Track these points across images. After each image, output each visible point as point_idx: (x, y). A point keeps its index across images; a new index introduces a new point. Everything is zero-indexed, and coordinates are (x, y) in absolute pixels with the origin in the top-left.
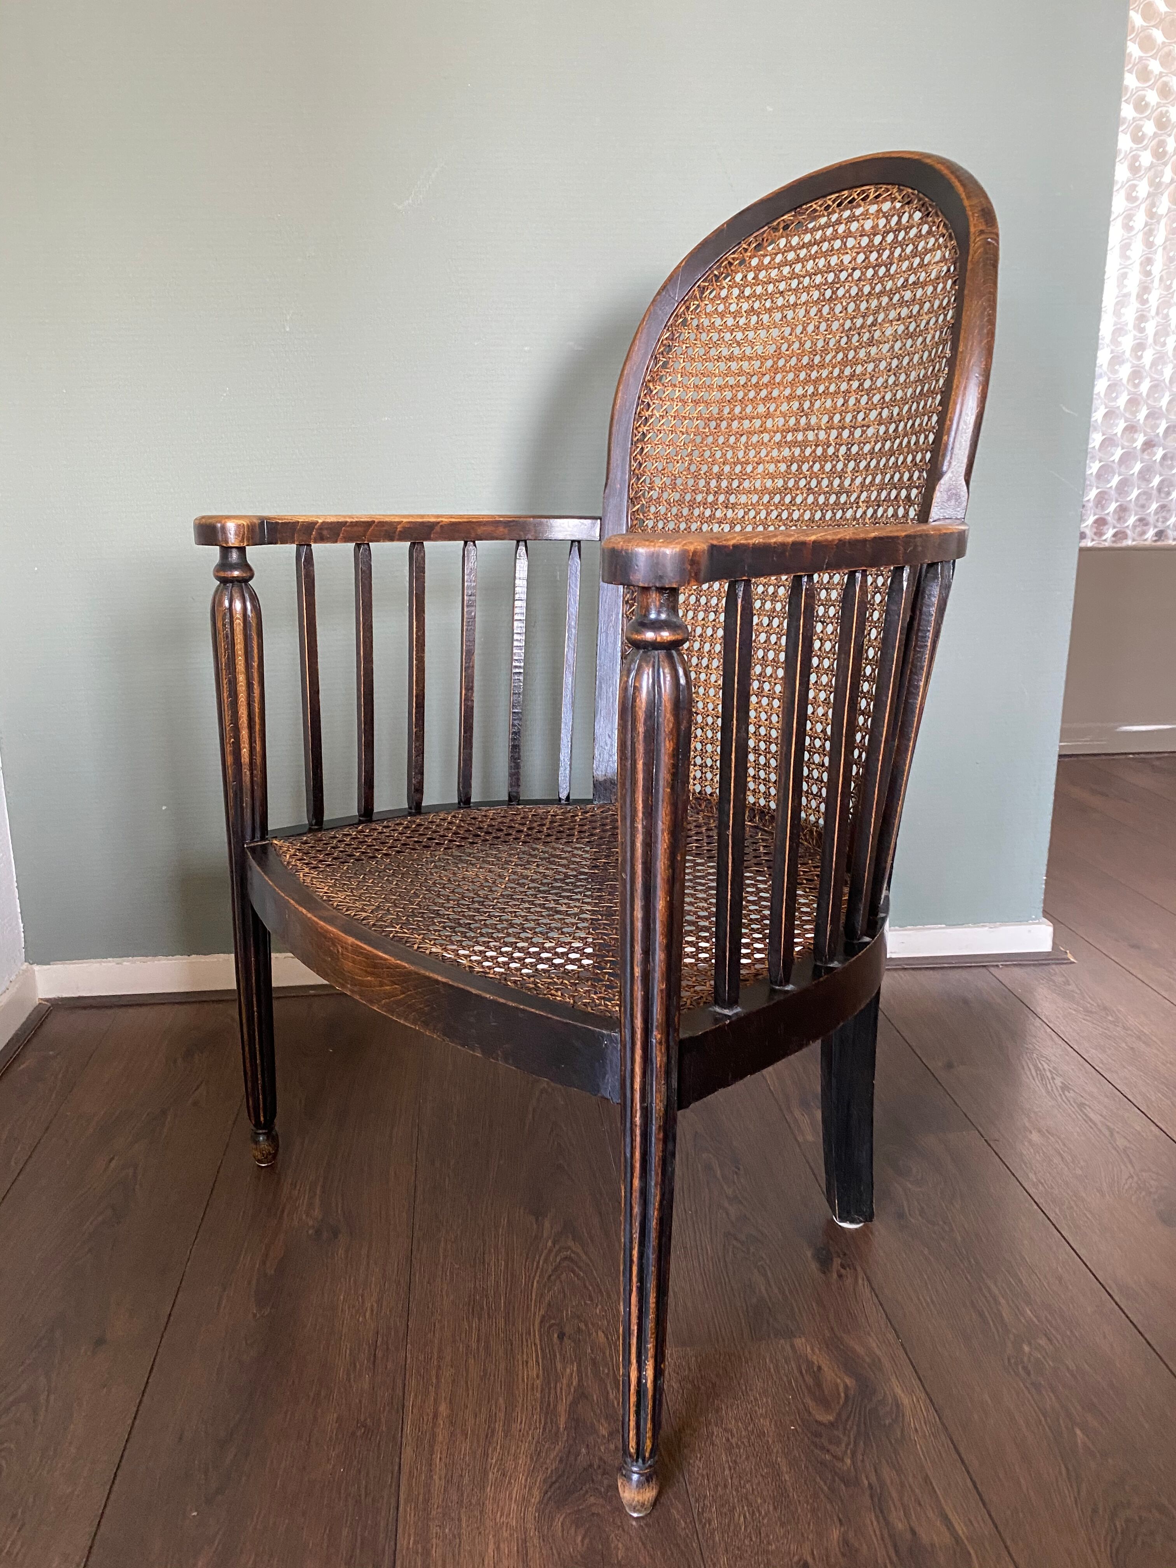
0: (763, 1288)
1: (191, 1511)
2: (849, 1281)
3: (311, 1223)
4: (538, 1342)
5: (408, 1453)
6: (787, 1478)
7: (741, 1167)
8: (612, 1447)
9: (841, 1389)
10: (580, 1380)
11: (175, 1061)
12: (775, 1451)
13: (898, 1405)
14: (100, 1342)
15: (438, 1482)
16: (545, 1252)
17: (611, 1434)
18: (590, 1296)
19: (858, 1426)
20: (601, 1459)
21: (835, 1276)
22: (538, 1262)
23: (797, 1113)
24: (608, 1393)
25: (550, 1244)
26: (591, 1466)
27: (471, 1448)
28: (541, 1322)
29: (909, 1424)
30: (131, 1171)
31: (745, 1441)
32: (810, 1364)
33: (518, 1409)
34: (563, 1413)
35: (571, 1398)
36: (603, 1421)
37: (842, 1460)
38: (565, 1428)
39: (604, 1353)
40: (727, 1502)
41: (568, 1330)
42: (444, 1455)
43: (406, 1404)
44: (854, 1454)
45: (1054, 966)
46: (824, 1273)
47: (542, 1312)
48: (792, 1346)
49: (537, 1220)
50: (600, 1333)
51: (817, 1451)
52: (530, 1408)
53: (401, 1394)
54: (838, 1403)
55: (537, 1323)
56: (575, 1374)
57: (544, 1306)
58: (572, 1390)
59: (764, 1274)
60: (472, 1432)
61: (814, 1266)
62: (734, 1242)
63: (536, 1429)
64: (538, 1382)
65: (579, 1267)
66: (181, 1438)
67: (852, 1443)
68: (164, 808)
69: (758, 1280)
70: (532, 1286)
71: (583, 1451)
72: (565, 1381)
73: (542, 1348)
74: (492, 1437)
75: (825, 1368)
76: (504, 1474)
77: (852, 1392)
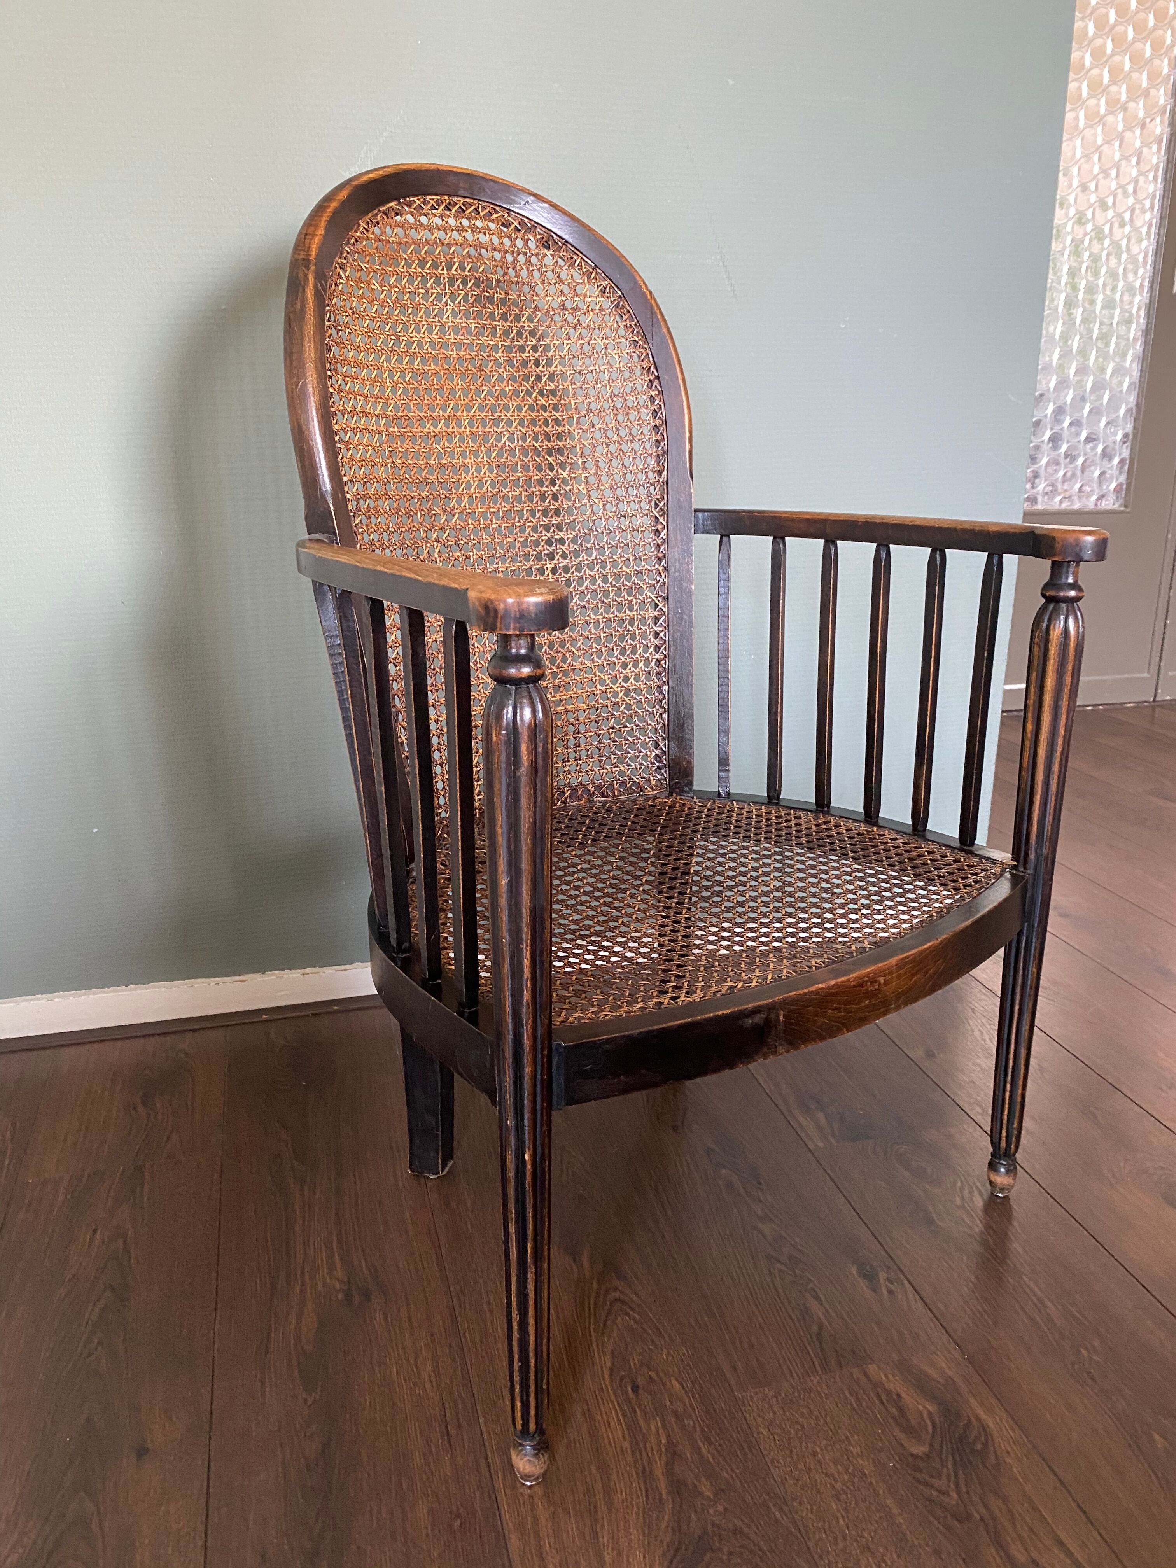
0: (821, 1315)
2: (900, 1296)
3: (338, 1286)
4: (613, 1398)
5: (514, 1541)
6: (901, 1521)
7: (762, 1181)
8: (721, 1509)
9: (926, 1416)
10: (668, 1437)
11: (135, 1108)
12: (881, 1492)
13: (984, 1428)
14: (142, 1452)
16: (593, 1295)
17: (716, 1494)
18: (652, 1341)
19: (953, 1455)
20: (713, 1525)
21: (885, 1292)
22: (589, 1308)
23: (801, 1119)
24: (700, 1448)
25: (595, 1285)
26: (705, 1532)
27: (578, 1528)
28: (611, 1375)
29: (1000, 1446)
30: (121, 1242)
31: (849, 1484)
32: (888, 1392)
33: (614, 1477)
34: (661, 1476)
35: (664, 1458)
36: (703, 1479)
37: (949, 1495)
38: (669, 1493)
39: (684, 1404)
40: (851, 1555)
41: (640, 1381)
42: (552, 1540)
43: (497, 1486)
44: (957, 1485)
46: (874, 1291)
47: (609, 1364)
48: (866, 1375)
49: (574, 1260)
50: (674, 1381)
51: (921, 1487)
52: (626, 1475)
53: (488, 1475)
54: (927, 1431)
55: (607, 1376)
56: (661, 1431)
57: (608, 1356)
58: (663, 1449)
59: (817, 1298)
60: (574, 1509)
61: (862, 1284)
62: (778, 1266)
63: (638, 1497)
64: (626, 1444)
65: (632, 1309)
66: (263, 1556)
67: (952, 1474)
68: (95, 830)
69: (813, 1305)
70: (590, 1336)
71: (693, 1516)
72: (653, 1440)
73: (619, 1406)
74: (596, 1511)
75: (903, 1395)
76: (620, 1554)
77: (937, 1419)
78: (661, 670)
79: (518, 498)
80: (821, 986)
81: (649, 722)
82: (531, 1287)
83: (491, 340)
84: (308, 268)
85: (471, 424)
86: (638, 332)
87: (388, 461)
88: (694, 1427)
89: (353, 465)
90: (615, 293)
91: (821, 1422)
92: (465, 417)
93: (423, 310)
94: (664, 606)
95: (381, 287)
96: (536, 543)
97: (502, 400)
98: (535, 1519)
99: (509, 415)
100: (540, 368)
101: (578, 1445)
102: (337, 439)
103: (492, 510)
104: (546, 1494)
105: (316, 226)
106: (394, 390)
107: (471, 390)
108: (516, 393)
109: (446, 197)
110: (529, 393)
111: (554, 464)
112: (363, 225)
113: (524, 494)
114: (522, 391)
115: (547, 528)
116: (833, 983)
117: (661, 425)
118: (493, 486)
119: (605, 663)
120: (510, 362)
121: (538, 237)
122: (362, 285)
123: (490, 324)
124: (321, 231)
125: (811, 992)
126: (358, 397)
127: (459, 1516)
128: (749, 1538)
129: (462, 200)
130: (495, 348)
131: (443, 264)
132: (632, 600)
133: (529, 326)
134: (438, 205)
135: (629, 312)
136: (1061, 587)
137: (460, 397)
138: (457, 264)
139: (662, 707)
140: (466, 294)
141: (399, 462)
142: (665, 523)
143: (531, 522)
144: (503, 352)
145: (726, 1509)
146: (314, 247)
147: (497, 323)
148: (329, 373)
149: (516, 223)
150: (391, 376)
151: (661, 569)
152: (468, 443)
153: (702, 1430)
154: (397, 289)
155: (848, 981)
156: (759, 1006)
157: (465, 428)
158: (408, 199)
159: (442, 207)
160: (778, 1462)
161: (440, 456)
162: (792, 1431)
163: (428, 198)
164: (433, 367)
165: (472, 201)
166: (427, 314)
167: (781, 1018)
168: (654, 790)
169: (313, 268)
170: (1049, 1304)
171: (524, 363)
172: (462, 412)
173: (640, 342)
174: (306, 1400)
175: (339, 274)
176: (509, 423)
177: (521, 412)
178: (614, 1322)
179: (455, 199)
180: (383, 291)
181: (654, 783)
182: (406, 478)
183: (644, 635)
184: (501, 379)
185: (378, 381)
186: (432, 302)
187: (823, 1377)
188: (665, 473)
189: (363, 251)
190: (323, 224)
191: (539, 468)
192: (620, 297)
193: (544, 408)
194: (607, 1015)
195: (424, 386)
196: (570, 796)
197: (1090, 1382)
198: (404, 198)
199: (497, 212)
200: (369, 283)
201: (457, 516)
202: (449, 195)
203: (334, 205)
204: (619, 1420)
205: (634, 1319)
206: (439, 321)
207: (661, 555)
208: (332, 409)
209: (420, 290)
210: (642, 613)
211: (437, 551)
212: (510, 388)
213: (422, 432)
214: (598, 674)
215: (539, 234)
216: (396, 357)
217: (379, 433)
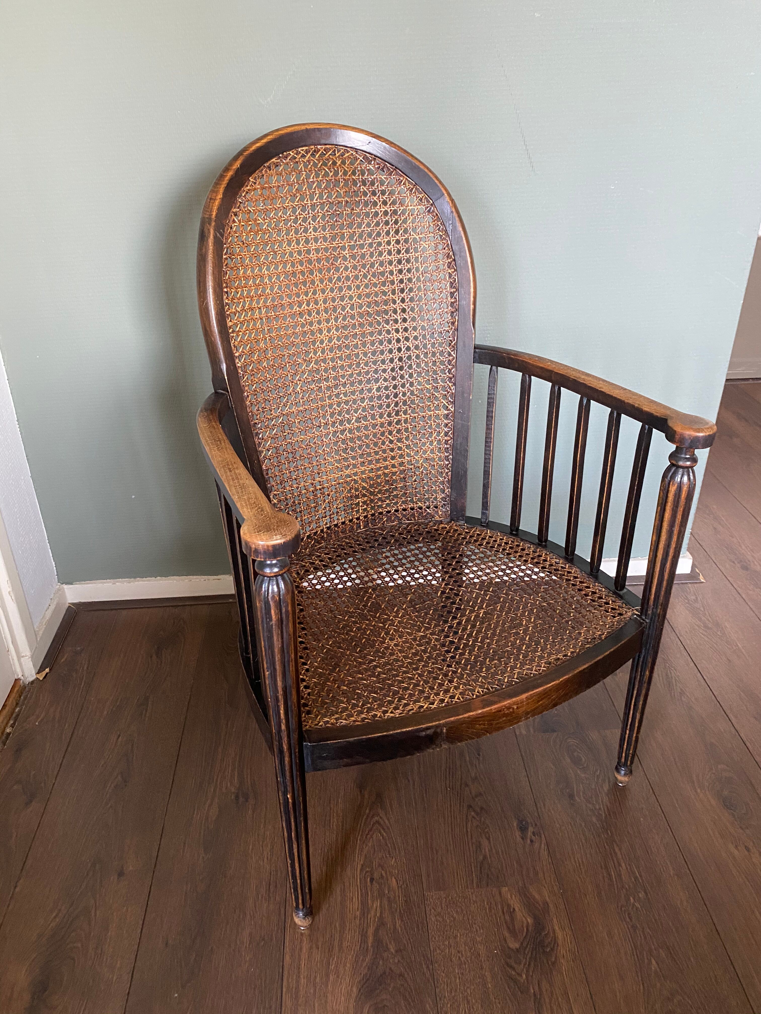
0: (487, 850)
1: (174, 994)
2: (536, 845)
4: (359, 883)
5: (287, 959)
6: (490, 986)
8: (396, 961)
9: (525, 925)
10: (381, 913)
12: (485, 967)
13: (555, 939)
14: (121, 874)
15: (303, 981)
16: (365, 817)
17: (396, 951)
18: (389, 852)
19: (532, 951)
20: (390, 969)
21: (529, 841)
22: (361, 825)
24: (396, 923)
25: (367, 811)
26: (385, 973)
27: (320, 958)
28: (361, 869)
29: (560, 952)
30: (130, 745)
31: (469, 959)
32: (509, 906)
33: (347, 931)
34: (371, 936)
35: (375, 925)
36: (392, 941)
37: (521, 976)
38: (372, 946)
39: (395, 894)
40: (456, 1001)
41: (376, 876)
42: (306, 962)
43: (286, 925)
44: (527, 971)
45: (690, 585)
46: (523, 838)
47: (362, 862)
48: (500, 893)
49: (361, 792)
50: (394, 880)
51: (508, 969)
52: (353, 931)
54: (523, 935)
55: (359, 870)
56: (378, 909)
57: (363, 858)
58: (376, 920)
59: (488, 839)
60: (322, 947)
61: (518, 834)
62: (473, 813)
63: (356, 945)
64: (358, 913)
65: (384, 829)
66: (167, 944)
67: (528, 963)
68: (133, 497)
69: (485, 842)
70: (357, 843)
71: (381, 962)
72: (373, 913)
73: (361, 889)
74: (332, 951)
75: (517, 909)
76: (338, 977)
77: (530, 929)
78: (448, 446)
79: (356, 346)
80: (471, 714)
81: (439, 478)
82: (295, 851)
83: (341, 243)
84: (210, 224)
85: (325, 302)
86: (442, 229)
87: (267, 336)
88: (396, 910)
89: (242, 345)
90: (428, 201)
91: (466, 918)
92: (320, 297)
93: (293, 230)
94: (452, 407)
95: (264, 220)
96: (367, 373)
97: (347, 283)
98: (301, 949)
99: (350, 293)
100: (374, 258)
101: (333, 909)
102: (230, 331)
103: (337, 355)
104: (310, 935)
105: (217, 192)
106: (272, 289)
107: (326, 279)
108: (356, 277)
109: (313, 147)
110: (365, 276)
111: (381, 321)
112: (252, 180)
113: (359, 342)
114: (361, 275)
115: (375, 363)
116: (480, 711)
117: (455, 292)
118: (338, 339)
119: (411, 443)
120: (353, 257)
121: (377, 166)
122: (250, 223)
123: (340, 233)
124: (220, 196)
125: (465, 717)
126: (246, 299)
127: (263, 939)
128: (406, 981)
129: (324, 147)
130: (343, 248)
131: (308, 196)
132: (430, 405)
133: (367, 230)
134: (307, 153)
135: (437, 215)
136: (681, 459)
137: (318, 285)
138: (318, 195)
139: (448, 469)
140: (324, 215)
141: (275, 335)
142: (455, 356)
143: (364, 360)
144: (348, 251)
145: (399, 961)
146: (215, 208)
147: (345, 231)
148: (225, 290)
149: (361, 158)
150: (270, 280)
151: (450, 384)
152: (322, 315)
153: (400, 911)
154: (275, 220)
155: (491, 710)
156: (430, 726)
157: (321, 305)
158: (285, 153)
159: (309, 155)
160: (435, 938)
161: (303, 326)
162: (448, 921)
163: (300, 149)
164: (299, 267)
165: (330, 146)
166: (296, 232)
167: (445, 731)
168: (440, 518)
169: (213, 224)
170: (623, 865)
171: (363, 256)
172: (319, 295)
173: (444, 236)
174: (203, 858)
175: (234, 220)
176: (351, 298)
177: (359, 290)
178: (372, 837)
179: (319, 147)
180: (265, 223)
181: (440, 513)
182: (279, 344)
183: (438, 425)
184: (346, 269)
185: (261, 285)
186: (300, 224)
187: (476, 890)
188: (456, 323)
189: (252, 199)
190: (221, 190)
191: (371, 325)
192: (432, 205)
193: (375, 285)
194: (342, 722)
195: (292, 282)
196: (386, 520)
197: (628, 920)
198: (282, 153)
199: (348, 152)
200: (256, 220)
201: (313, 362)
202: (315, 145)
203: (230, 174)
204: (358, 897)
205: (382, 836)
206: (304, 236)
207: (451, 376)
208: (228, 313)
209: (291, 218)
210: (437, 412)
211: (299, 387)
212: (353, 274)
213: (290, 312)
214: (406, 450)
215: (378, 164)
216: (274, 266)
217: (261, 319)
